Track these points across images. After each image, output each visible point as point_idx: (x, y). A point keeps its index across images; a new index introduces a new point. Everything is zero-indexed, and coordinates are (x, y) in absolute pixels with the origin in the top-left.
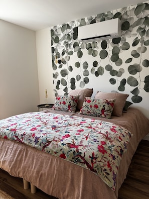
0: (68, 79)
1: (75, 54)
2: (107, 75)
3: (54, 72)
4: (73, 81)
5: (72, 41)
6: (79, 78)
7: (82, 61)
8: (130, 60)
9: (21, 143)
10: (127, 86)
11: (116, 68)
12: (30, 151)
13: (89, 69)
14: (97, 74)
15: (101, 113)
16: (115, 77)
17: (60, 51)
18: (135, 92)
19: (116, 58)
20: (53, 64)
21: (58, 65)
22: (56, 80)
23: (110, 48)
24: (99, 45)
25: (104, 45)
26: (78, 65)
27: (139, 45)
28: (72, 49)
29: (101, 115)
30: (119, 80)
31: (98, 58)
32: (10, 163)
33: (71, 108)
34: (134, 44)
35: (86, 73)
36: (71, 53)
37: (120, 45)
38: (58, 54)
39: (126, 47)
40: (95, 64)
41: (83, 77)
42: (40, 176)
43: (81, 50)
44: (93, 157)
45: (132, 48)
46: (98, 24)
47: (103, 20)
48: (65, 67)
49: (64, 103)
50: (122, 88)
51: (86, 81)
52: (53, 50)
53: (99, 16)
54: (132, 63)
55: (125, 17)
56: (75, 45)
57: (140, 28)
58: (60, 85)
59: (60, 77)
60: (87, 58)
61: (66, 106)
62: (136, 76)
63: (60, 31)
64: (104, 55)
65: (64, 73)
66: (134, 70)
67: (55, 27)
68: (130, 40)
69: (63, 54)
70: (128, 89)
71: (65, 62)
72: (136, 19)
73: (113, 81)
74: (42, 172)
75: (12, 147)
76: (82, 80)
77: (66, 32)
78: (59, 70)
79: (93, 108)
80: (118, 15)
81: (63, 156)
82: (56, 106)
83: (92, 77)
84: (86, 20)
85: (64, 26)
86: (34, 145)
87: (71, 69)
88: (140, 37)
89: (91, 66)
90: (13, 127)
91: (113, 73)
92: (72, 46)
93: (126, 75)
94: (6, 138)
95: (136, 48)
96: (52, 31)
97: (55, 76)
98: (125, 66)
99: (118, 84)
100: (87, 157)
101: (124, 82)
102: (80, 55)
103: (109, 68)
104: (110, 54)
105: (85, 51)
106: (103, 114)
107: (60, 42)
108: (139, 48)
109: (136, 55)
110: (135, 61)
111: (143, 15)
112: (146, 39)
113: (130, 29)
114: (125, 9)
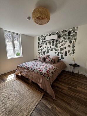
0: (43, 51)
1: (45, 44)
2: (54, 51)
3: (39, 49)
5: (44, 40)
6: (46, 51)
7: (47, 46)
8: (60, 47)
9: (28, 69)
10: (60, 54)
11: (57, 49)
12: (30, 72)
13: (49, 49)
14: (51, 50)
15: (51, 62)
16: (56, 52)
17: (41, 43)
18: (62, 56)
19: (56, 46)
20: (39, 47)
22: (39, 52)
23: (55, 43)
24: (52, 42)
25: (53, 42)
26: (46, 47)
27: (63, 42)
28: (44, 43)
30: (57, 52)
31: (51, 46)
32: (25, 74)
34: (62, 42)
35: (48, 50)
36: (44, 44)
37: (58, 42)
38: (40, 44)
39: (60, 43)
41: (47, 51)
44: (45, 73)
45: (61, 43)
46: (52, 36)
47: (53, 35)
48: (42, 48)
49: (41, 59)
50: (58, 55)
52: (39, 43)
53: (52, 33)
55: (59, 34)
56: (45, 42)
57: (64, 37)
58: (40, 53)
59: (40, 51)
60: (48, 45)
62: (62, 51)
63: (41, 37)
64: (53, 45)
65: (42, 50)
66: (62, 49)
68: (61, 41)
69: (41, 44)
70: (60, 55)
71: (42, 47)
72: (62, 34)
76: (47, 52)
77: (42, 38)
79: (49, 61)
80: (57, 33)
81: (38, 73)
82: (38, 60)
83: (50, 51)
84: (48, 34)
85: (42, 36)
86: (31, 70)
87: (44, 48)
88: (63, 40)
90: (26, 65)
91: (56, 50)
93: (59, 51)
94: (24, 68)
95: (62, 43)
96: (38, 37)
97: (39, 50)
98: (59, 48)
99: (57, 54)
100: (43, 73)
101: (59, 53)
102: (46, 44)
103: (54, 49)
104: (55, 45)
105: (48, 43)
107: (40, 40)
108: (63, 43)
109: (62, 45)
110: (62, 47)
111: (64, 33)
112: (65, 40)
113: (61, 37)
114: (59, 31)
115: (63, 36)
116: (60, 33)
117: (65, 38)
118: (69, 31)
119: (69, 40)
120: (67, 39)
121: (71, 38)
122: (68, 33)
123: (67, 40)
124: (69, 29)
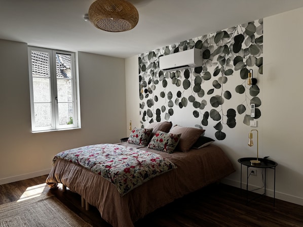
0: (153, 109)
1: (161, 83)
2: (190, 106)
3: (141, 102)
4: (158, 112)
5: (158, 70)
6: (164, 109)
7: (166, 91)
8: (211, 92)
9: (79, 165)
10: (210, 120)
11: (199, 99)
13: (173, 100)
14: (181, 105)
15: (164, 147)
16: (198, 110)
17: (147, 80)
18: (218, 127)
19: (198, 89)
20: (141, 94)
21: (144, 94)
22: (143, 111)
23: (192, 78)
24: (182, 74)
25: (187, 75)
26: (163, 95)
27: (220, 75)
28: (157, 78)
29: (163, 149)
30: (202, 112)
31: (181, 88)
33: (142, 142)
34: (216, 74)
35: (171, 105)
36: (157, 82)
37: (202, 74)
38: (145, 82)
39: (208, 77)
40: (179, 94)
41: (168, 108)
42: (86, 188)
43: (166, 79)
44: (116, 174)
45: (213, 78)
46: (182, 53)
47: (185, 49)
48: (151, 97)
49: (137, 136)
50: (205, 122)
51: (171, 113)
52: (140, 78)
53: (182, 43)
54: (213, 95)
55: (206, 45)
56: (161, 74)
57: (220, 57)
58: (146, 117)
59: (146, 108)
60: (172, 88)
61: (138, 140)
62: (218, 109)
63: (146, 59)
64: (187, 85)
65: (150, 104)
66: (216, 102)
67: (142, 54)
68: (211, 70)
69: (149, 83)
70: (212, 122)
71: (151, 92)
72: (216, 47)
73: (196, 114)
74: (87, 186)
75: (73, 168)
76: (167, 111)
77: (152, 60)
78: (145, 100)
79: (158, 142)
80: (199, 45)
81: (100, 174)
82: (130, 139)
83: (176, 108)
84: (171, 48)
85: (150, 53)
86: (86, 166)
87: (157, 99)
88: (220, 67)
89: (175, 97)
91: (196, 105)
92: (158, 75)
93: (209, 108)
94: (71, 161)
95: (217, 78)
96: (140, 58)
97: (141, 106)
98: (207, 98)
99: (201, 117)
100: (113, 174)
101: (206, 115)
102: (165, 84)
103: (192, 99)
104: (193, 84)
105: (169, 80)
106: (165, 148)
107: (147, 71)
108: (220, 78)
109: (217, 85)
110: (217, 92)
111: (222, 43)
112: (226, 68)
113: (211, 57)
114: (205, 36)
115: (217, 52)
116: (206, 41)
117: (223, 61)
118: (236, 34)
119: (239, 65)
120: (232, 63)
121: (244, 60)
122: (233, 42)
123: (233, 68)
124: (235, 28)
